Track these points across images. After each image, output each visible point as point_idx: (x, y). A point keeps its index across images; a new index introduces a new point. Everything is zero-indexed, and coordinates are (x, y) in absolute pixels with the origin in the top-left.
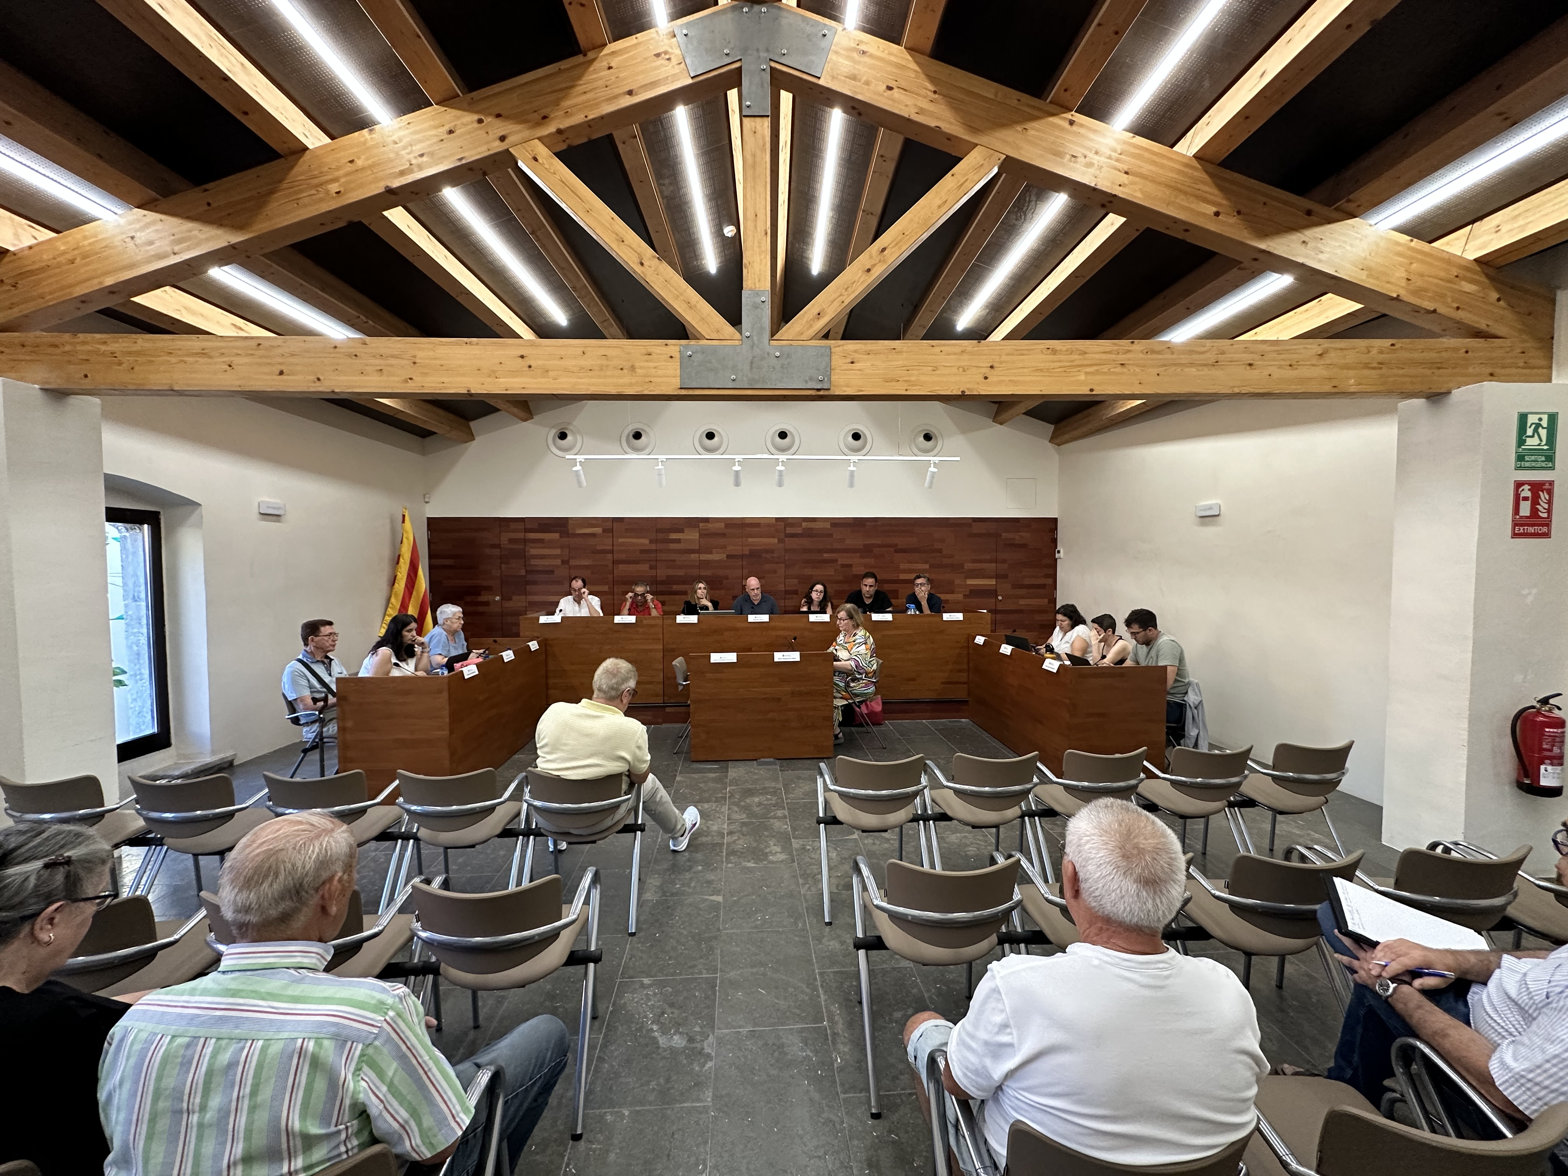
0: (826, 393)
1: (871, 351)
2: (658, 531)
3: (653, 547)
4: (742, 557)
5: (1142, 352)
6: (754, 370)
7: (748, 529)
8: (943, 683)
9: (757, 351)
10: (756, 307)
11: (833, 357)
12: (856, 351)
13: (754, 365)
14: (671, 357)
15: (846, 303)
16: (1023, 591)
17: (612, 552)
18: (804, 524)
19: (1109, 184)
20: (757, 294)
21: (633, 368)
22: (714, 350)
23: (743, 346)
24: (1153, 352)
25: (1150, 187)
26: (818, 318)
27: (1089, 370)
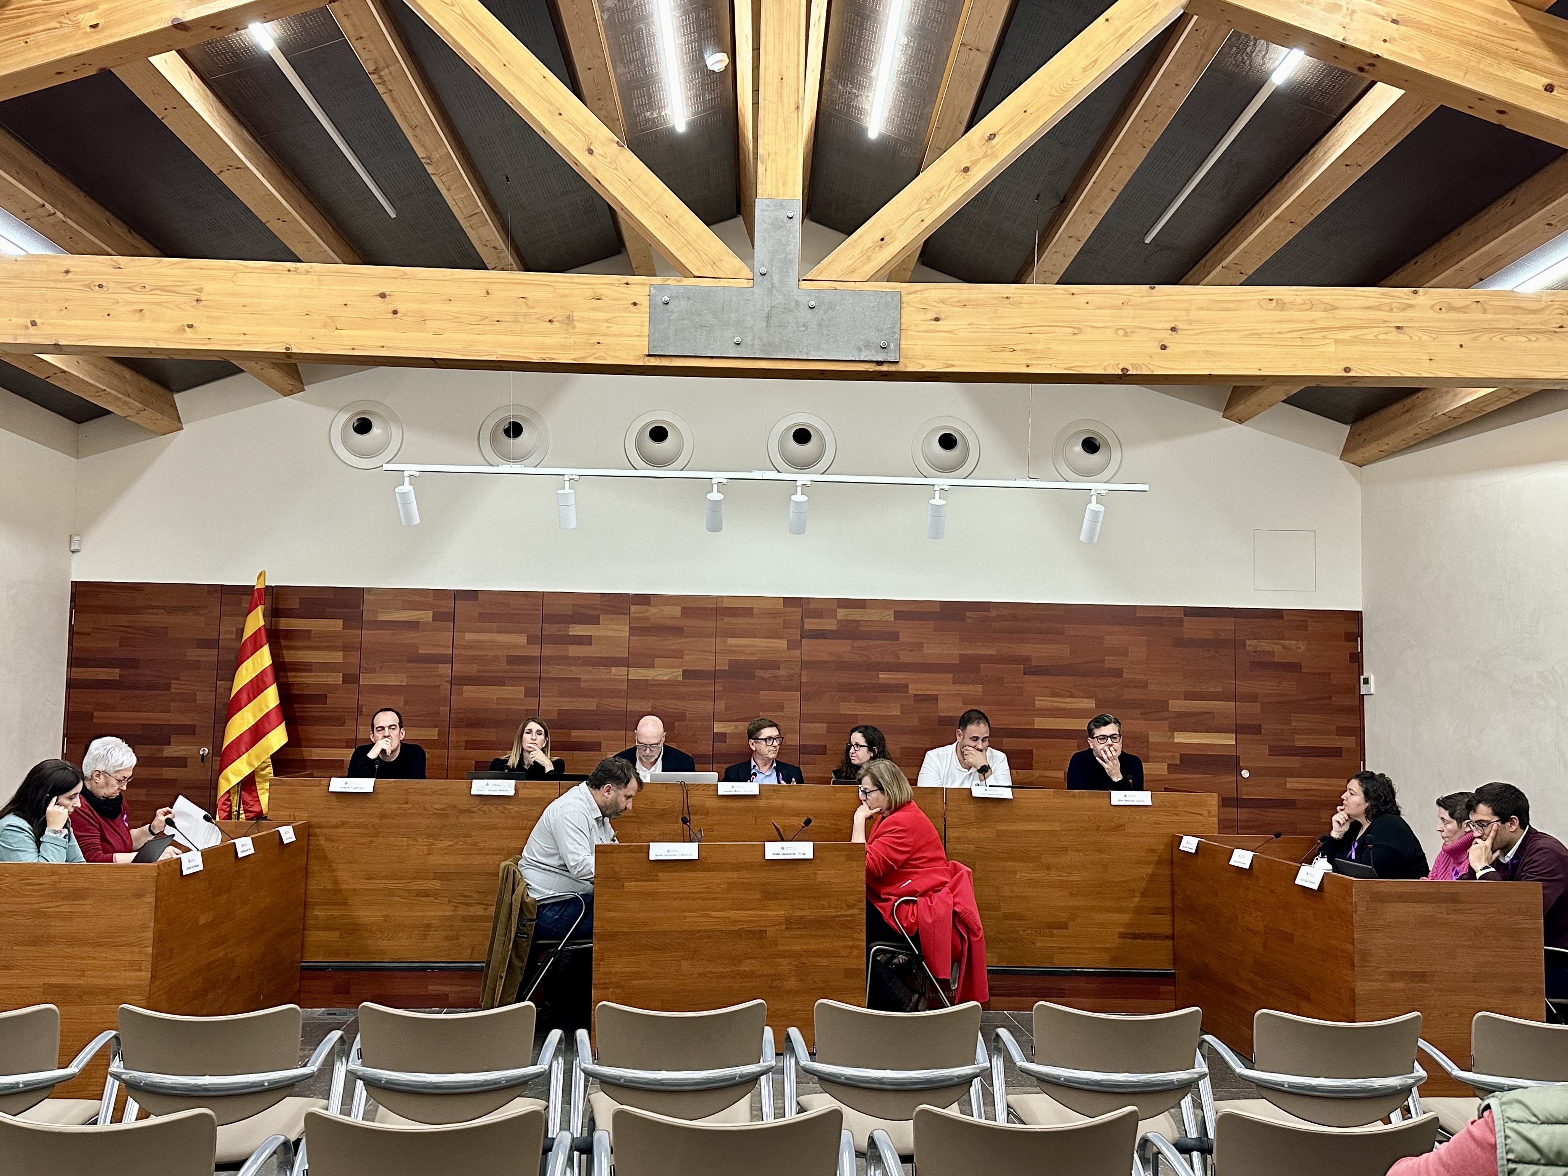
0: (893, 368)
1: (968, 300)
2: (544, 619)
3: (535, 651)
4: (715, 675)
5: (1432, 308)
6: (773, 329)
7: (726, 619)
8: (1123, 936)
9: (779, 298)
10: (777, 226)
11: (906, 310)
12: (942, 301)
13: (773, 321)
14: (635, 304)
15: (928, 222)
16: (1295, 762)
17: (450, 660)
18: (841, 613)
19: (1367, 39)
20: (781, 204)
21: (569, 320)
22: (708, 293)
23: (756, 290)
24: (1451, 308)
25: (1434, 44)
26: (881, 247)
27: (1341, 335)
